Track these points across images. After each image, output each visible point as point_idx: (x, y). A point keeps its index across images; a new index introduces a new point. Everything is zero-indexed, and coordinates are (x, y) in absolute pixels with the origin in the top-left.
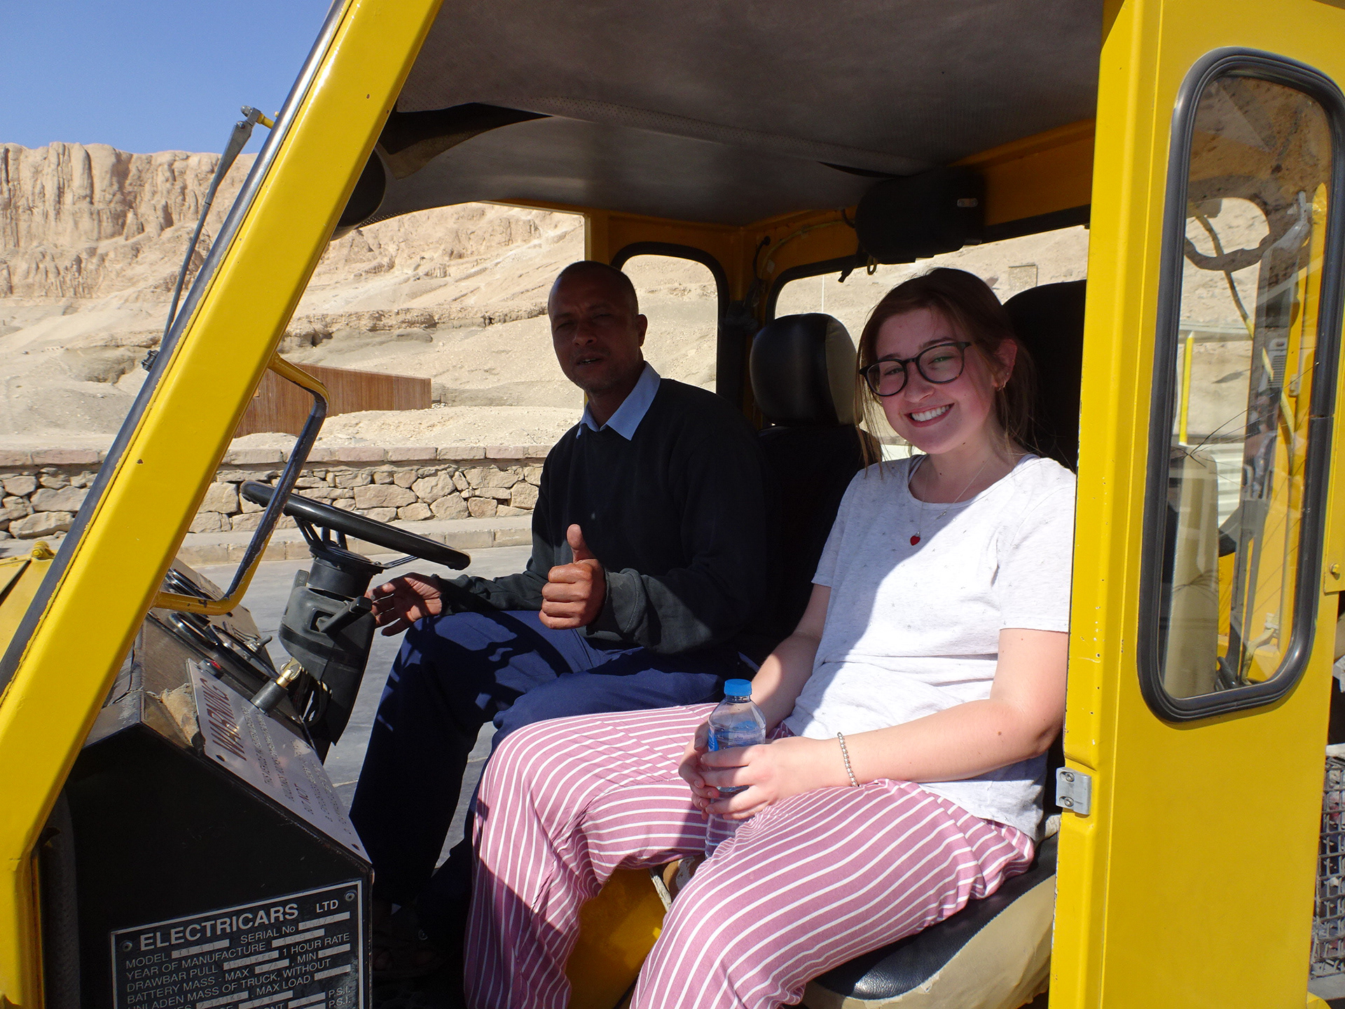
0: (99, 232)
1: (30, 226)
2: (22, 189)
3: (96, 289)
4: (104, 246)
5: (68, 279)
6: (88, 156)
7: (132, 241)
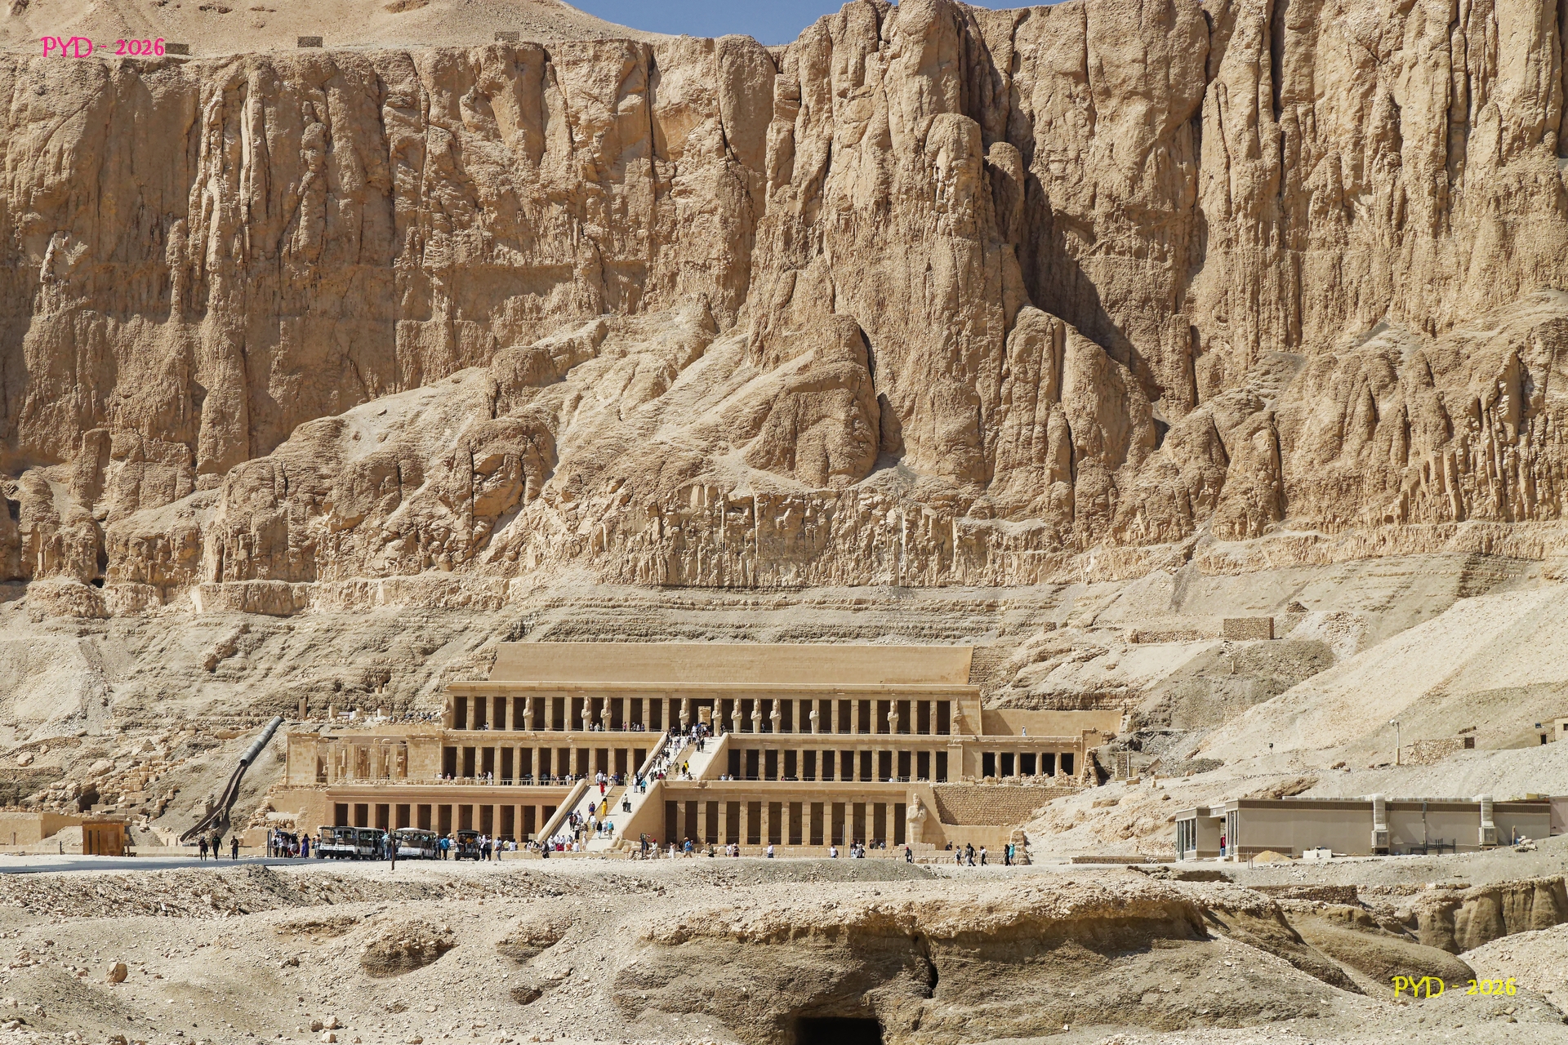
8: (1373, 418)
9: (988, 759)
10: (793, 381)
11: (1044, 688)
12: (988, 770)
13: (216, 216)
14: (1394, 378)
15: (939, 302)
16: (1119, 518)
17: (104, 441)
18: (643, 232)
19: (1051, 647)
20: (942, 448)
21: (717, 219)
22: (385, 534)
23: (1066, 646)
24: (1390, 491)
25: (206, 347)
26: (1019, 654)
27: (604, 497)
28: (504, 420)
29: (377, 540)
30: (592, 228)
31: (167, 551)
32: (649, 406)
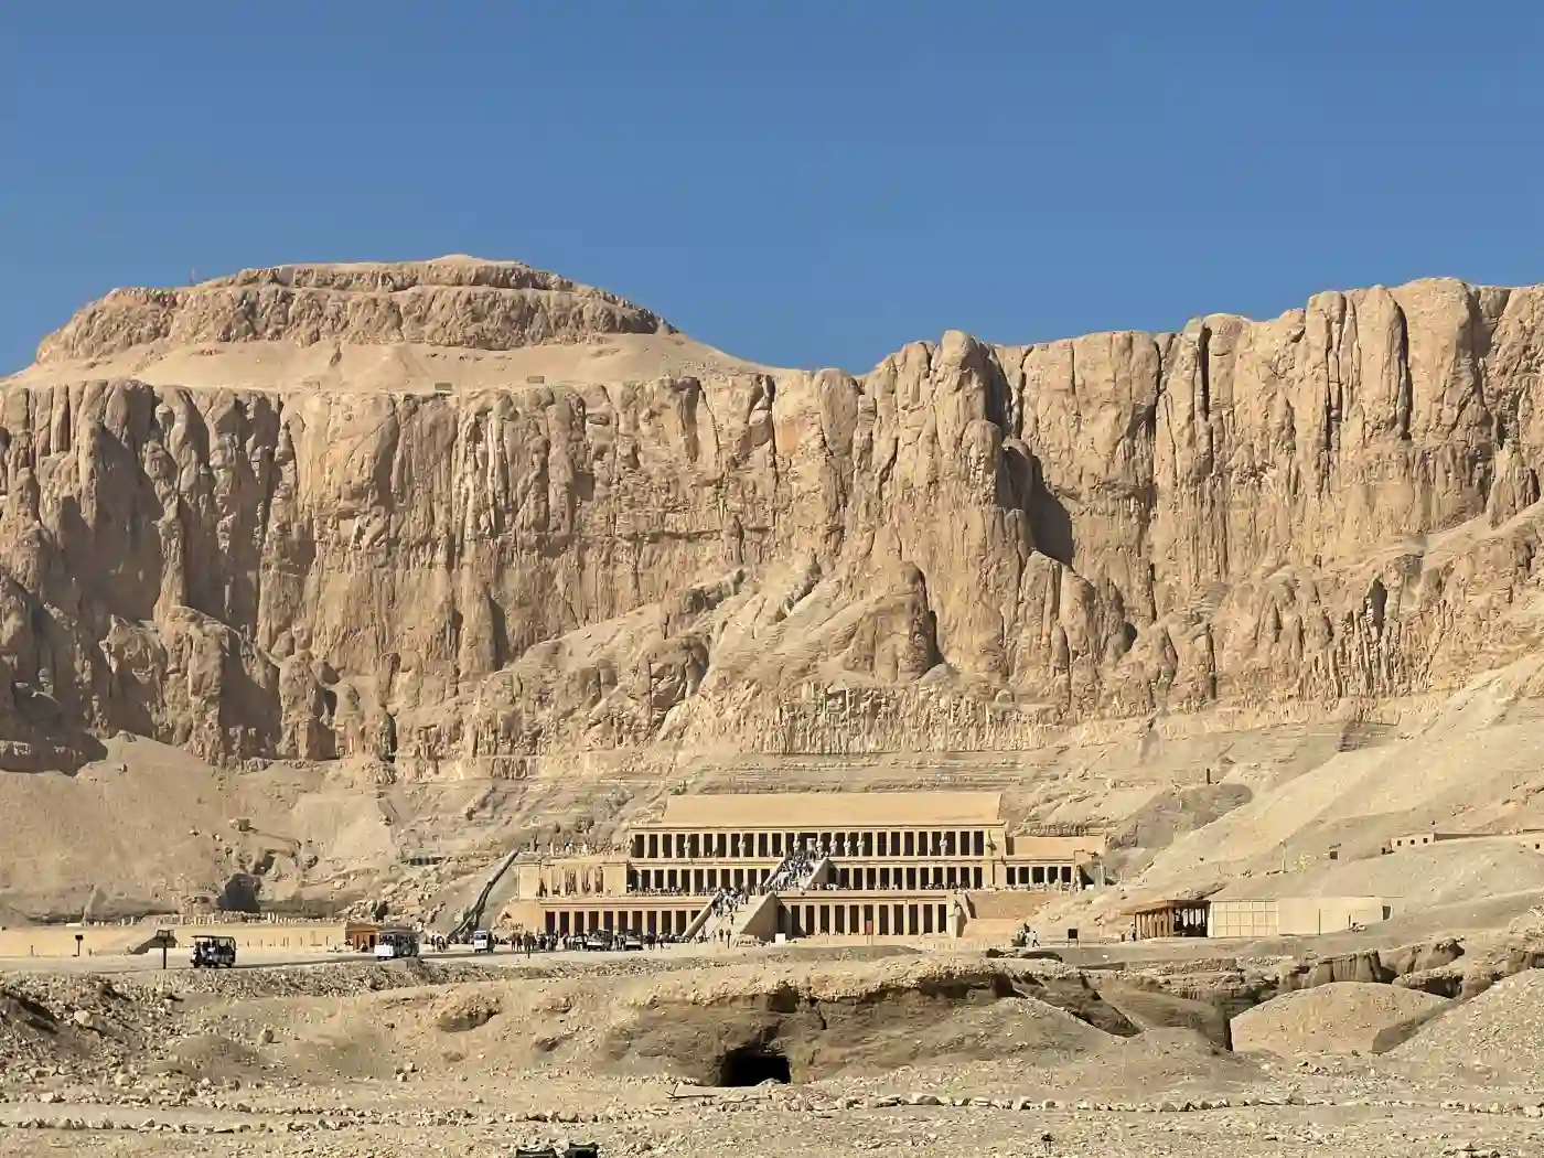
0: (1427, 512)
1: (1253, 518)
2: (1239, 425)
3: (1421, 668)
4: (1440, 547)
5: (1352, 647)
6: (1401, 317)
7: (1509, 526)
8: (1278, 626)
9: (1011, 872)
10: (872, 609)
11: (1051, 820)
12: (1011, 880)
13: (470, 502)
14: (1293, 598)
15: (973, 552)
16: (1102, 699)
17: (396, 660)
18: (768, 507)
19: (1056, 792)
20: (978, 653)
21: (820, 497)
22: (591, 721)
23: (1065, 791)
24: (1290, 679)
25: (465, 594)
26: (1031, 798)
27: (742, 692)
28: (672, 640)
29: (584, 726)
30: (734, 504)
31: (439, 736)
32: (774, 628)
